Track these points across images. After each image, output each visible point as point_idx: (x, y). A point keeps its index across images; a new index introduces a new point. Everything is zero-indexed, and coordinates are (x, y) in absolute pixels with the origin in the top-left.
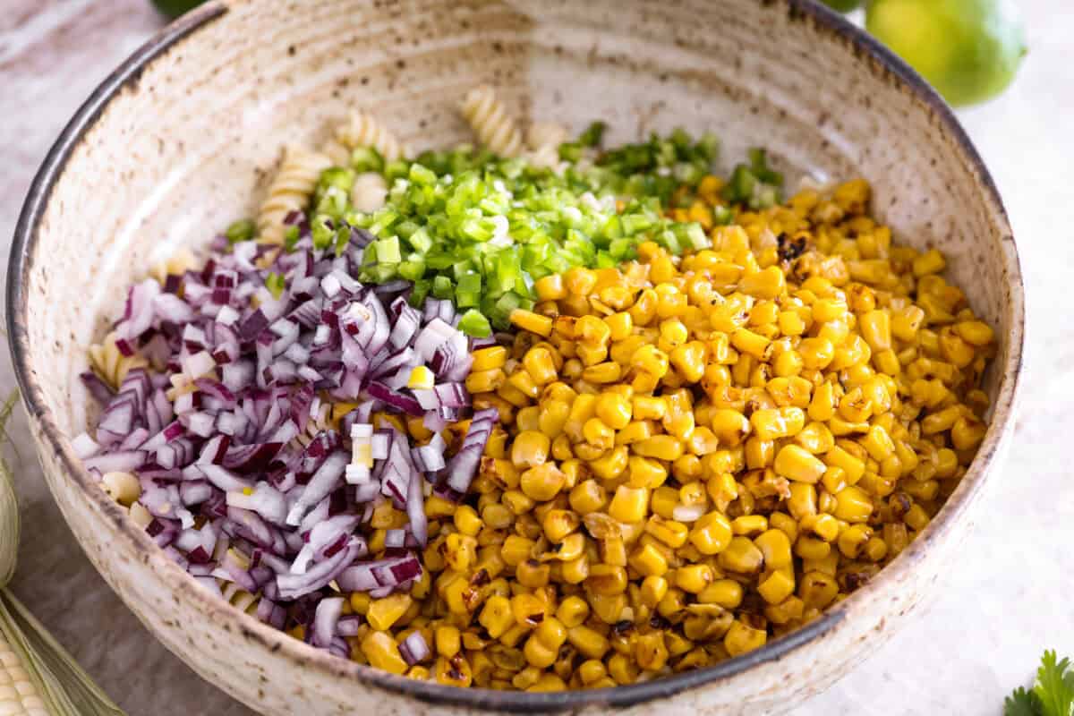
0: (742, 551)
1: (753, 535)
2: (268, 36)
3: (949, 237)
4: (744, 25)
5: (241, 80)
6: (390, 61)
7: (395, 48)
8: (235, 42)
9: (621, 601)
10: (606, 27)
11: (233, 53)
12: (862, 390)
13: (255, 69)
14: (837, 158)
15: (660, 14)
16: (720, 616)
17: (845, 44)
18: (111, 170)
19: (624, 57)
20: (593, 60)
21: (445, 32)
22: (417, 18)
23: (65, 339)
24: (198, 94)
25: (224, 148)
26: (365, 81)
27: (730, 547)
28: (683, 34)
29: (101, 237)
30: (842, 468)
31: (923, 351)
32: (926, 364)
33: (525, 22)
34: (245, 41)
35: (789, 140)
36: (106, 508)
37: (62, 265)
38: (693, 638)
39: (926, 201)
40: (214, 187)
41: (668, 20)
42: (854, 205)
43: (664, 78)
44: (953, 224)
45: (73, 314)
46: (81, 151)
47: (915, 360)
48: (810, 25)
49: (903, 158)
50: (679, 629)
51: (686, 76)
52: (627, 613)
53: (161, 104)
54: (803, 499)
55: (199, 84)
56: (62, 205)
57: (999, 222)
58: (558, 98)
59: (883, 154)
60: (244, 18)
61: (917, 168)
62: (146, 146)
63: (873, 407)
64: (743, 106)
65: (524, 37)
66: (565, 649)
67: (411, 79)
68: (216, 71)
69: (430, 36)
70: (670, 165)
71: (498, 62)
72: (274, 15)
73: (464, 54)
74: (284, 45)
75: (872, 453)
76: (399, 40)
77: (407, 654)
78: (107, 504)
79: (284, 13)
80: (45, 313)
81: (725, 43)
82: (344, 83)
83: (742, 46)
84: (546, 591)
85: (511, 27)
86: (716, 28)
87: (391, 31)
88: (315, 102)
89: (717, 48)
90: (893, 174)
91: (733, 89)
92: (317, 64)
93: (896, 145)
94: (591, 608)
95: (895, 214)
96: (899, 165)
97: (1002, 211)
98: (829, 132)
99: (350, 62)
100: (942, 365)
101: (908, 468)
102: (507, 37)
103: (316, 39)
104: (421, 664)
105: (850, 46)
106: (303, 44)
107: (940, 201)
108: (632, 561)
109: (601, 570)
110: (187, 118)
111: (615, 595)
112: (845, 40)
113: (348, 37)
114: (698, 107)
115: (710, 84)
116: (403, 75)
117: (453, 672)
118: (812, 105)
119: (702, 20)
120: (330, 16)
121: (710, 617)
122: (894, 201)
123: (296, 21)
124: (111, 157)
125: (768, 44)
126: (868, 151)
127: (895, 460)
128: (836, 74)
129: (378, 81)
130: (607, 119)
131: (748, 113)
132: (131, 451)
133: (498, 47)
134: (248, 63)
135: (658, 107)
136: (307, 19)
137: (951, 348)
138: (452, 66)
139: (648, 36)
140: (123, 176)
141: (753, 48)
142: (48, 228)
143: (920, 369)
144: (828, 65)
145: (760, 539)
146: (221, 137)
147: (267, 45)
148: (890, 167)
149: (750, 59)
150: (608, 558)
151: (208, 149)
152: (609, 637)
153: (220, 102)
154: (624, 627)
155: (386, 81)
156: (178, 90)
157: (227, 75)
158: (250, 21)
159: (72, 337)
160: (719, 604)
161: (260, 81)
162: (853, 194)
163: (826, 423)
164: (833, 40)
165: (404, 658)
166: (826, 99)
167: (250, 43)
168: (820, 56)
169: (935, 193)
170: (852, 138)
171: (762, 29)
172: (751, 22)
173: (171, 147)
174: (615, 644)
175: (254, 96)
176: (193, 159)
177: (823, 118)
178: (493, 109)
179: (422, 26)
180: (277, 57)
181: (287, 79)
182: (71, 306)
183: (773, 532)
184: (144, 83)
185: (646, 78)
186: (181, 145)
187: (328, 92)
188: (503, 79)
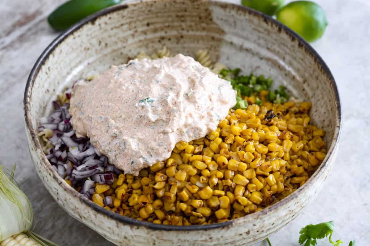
0: (214, 200)
1: (219, 196)
2: (141, 18)
3: (328, 126)
4: (287, 46)
5: (130, 29)
6: (179, 35)
7: (181, 31)
8: (130, 18)
9: (172, 205)
10: (247, 39)
11: (128, 21)
12: (270, 162)
13: (135, 27)
14: (306, 95)
15: (263, 38)
16: (201, 218)
17: (312, 57)
18: (81, 46)
19: (251, 49)
20: (241, 49)
21: (197, 30)
22: (189, 23)
23: (51, 90)
24: (115, 31)
25: (120, 49)
26: (169, 39)
27: (211, 198)
28: (269, 46)
29: (73, 64)
30: (256, 185)
31: (301, 157)
32: (299, 161)
33: (223, 32)
34: (133, 18)
35: (294, 87)
36: (31, 133)
37: (57, 68)
38: (192, 222)
39: (325, 113)
40: (114, 60)
41: (266, 40)
42: (304, 110)
43: (261, 59)
44: (330, 122)
45: (56, 84)
46: (71, 37)
47: (296, 159)
48: (304, 49)
49: (323, 98)
50: (188, 218)
51: (268, 59)
52: (174, 209)
53: (102, 31)
54: (239, 191)
55: (116, 27)
56: (61, 51)
57: (337, 121)
58: (228, 59)
59: (318, 96)
60: (133, 11)
61: (325, 102)
62: (95, 42)
63: (272, 168)
64: (283, 73)
65: (222, 37)
66: (152, 215)
67: (185, 42)
68: (122, 25)
69: (193, 30)
70: (253, 84)
71: (212, 43)
72: (143, 12)
73: (202, 38)
74: (145, 22)
75: (268, 183)
76: (183, 29)
77: (105, 202)
78: (32, 132)
79: (146, 12)
80: (46, 80)
81: (281, 51)
82: (163, 38)
83: (286, 53)
84: (150, 196)
85: (218, 33)
86: (279, 46)
87: (181, 26)
88: (153, 42)
89: (278, 52)
90: (319, 103)
91: (281, 67)
92: (155, 31)
93: (322, 94)
94: (164, 205)
95: (316, 115)
96: (321, 100)
97: (340, 118)
98: (305, 86)
99: (166, 32)
100: (305, 163)
101: (280, 190)
102: (217, 36)
103: (156, 23)
104: (108, 206)
105: (313, 59)
106: (152, 24)
107: (329, 114)
108: (178, 194)
109: (168, 194)
110: (110, 37)
111: (171, 203)
112: (312, 55)
113: (167, 24)
114: (270, 70)
115: (275, 64)
116: (182, 41)
117: (117, 211)
118: (302, 76)
119: (275, 42)
120: (163, 17)
121: (198, 217)
122: (316, 111)
123: (150, 16)
124: (82, 42)
125: (293, 54)
126: (315, 94)
127: (276, 187)
128: (310, 67)
129: (174, 40)
130: (242, 68)
131: (284, 76)
132: (55, 124)
133: (213, 38)
134: (133, 25)
135: (258, 67)
136: (154, 16)
137: (310, 158)
138: (198, 41)
139: (259, 45)
140: (85, 49)
141: (289, 54)
142: (54, 56)
143: (297, 162)
144: (308, 64)
145: (221, 198)
146: (120, 45)
147: (140, 21)
148: (319, 100)
149: (288, 58)
150: (171, 191)
151: (115, 47)
152: (166, 215)
153: (121, 35)
154: (171, 213)
155: (176, 41)
156: (109, 27)
157: (125, 27)
158: (135, 12)
159: (54, 90)
160: (202, 214)
161: (136, 31)
162: (305, 106)
163: (255, 169)
164: (309, 55)
165: (104, 203)
166: (307, 75)
167: (134, 19)
168: (306, 60)
169: (328, 111)
170: (312, 89)
171: (292, 49)
172: (289, 46)
173: (103, 44)
174: (167, 217)
175: (133, 35)
176: (109, 50)
177: (305, 81)
178: (206, 56)
179: (191, 26)
180: (143, 25)
181: (145, 33)
182: (56, 81)
183: (226, 197)
184: (97, 22)
185: (256, 58)
186: (106, 45)
187: (157, 40)
188: (213, 49)
